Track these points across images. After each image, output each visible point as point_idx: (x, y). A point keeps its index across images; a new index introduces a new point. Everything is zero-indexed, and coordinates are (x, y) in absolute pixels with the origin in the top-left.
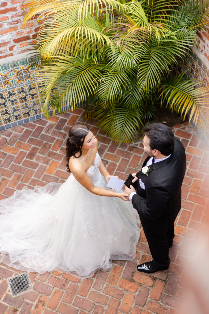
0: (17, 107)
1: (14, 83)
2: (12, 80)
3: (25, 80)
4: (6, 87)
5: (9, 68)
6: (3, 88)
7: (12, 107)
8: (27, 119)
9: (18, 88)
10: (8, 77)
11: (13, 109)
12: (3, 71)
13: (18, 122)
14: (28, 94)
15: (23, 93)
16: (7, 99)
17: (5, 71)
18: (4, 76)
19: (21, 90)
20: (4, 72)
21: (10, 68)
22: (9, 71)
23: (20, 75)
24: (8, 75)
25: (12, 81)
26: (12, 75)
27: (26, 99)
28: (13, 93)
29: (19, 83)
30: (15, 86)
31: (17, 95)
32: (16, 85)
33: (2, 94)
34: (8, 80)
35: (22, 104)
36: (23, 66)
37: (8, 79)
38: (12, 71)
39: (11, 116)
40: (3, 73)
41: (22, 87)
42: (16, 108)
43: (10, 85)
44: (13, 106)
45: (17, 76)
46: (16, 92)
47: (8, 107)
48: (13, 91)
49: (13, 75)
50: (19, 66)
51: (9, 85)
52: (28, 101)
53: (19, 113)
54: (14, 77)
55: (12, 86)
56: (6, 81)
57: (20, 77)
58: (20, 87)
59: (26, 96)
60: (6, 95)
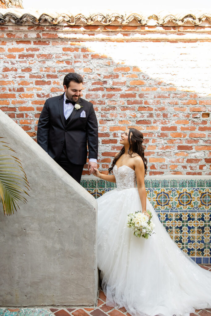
0: (192, 237)
1: (196, 206)
2: (194, 201)
3: (207, 205)
4: (187, 208)
5: (195, 187)
6: (184, 208)
7: (187, 235)
8: (199, 258)
9: (198, 213)
10: (192, 196)
11: (188, 238)
12: (189, 188)
14: (207, 225)
15: (202, 221)
16: (185, 224)
17: (191, 188)
18: (189, 194)
19: (201, 217)
20: (189, 189)
21: (196, 186)
22: (194, 190)
23: (203, 198)
24: (192, 194)
25: (195, 203)
26: (196, 196)
27: (204, 230)
28: (193, 217)
29: (201, 208)
30: (196, 210)
31: (196, 222)
32: (198, 208)
33: (182, 214)
34: (191, 200)
35: (199, 235)
36: (208, 188)
37: (192, 199)
38: (197, 190)
39: (184, 247)
40: (188, 190)
41: (203, 213)
42: (191, 238)
43: (192, 206)
44: (189, 235)
45: (201, 198)
46: (196, 218)
47: (184, 233)
48: (193, 216)
49: (197, 195)
50: (205, 187)
52: (206, 234)
53: (193, 246)
54: (197, 198)
55: (193, 209)
56: (189, 200)
57: (203, 200)
58: (201, 213)
59: (205, 226)
60: (185, 217)
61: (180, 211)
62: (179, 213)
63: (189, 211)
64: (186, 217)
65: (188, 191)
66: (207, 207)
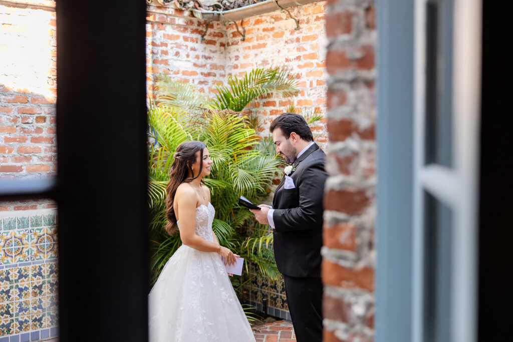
0: (25, 302)
1: (29, 256)
2: (27, 249)
3: (46, 253)
4: (17, 260)
5: (28, 227)
6: (12, 261)
7: (18, 301)
8: (36, 332)
9: (33, 265)
10: (24, 242)
11: (18, 306)
12: (19, 230)
13: (21, 335)
14: (46, 282)
15: (39, 277)
16: (15, 285)
17: (21, 230)
18: (19, 239)
19: (38, 270)
20: (19, 232)
21: (30, 226)
22: (27, 231)
23: (41, 242)
24: (24, 238)
25: (28, 251)
26: (30, 241)
27: (42, 290)
28: (26, 273)
29: (37, 258)
30: (30, 261)
31: (30, 279)
32: (32, 259)
33: (9, 271)
34: (23, 248)
35: (34, 298)
36: (47, 227)
37: (23, 246)
38: (31, 232)
39: (13, 320)
40: (17, 233)
41: (40, 265)
42: (24, 304)
43: (24, 257)
44: (21, 300)
45: (37, 243)
46: (30, 273)
47: (12, 299)
48: (25, 271)
49: (32, 239)
50: (43, 227)
51: (22, 258)
52: (45, 295)
53: (26, 316)
54: (32, 244)
55: (26, 260)
56: (19, 249)
57: (41, 246)
58: (37, 265)
59: (43, 284)
60: (14, 275)
61: (6, 267)
62: (5, 269)
63: (20, 265)
64: (16, 275)
65: (18, 235)
66: (46, 255)
